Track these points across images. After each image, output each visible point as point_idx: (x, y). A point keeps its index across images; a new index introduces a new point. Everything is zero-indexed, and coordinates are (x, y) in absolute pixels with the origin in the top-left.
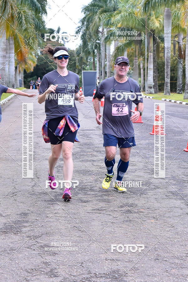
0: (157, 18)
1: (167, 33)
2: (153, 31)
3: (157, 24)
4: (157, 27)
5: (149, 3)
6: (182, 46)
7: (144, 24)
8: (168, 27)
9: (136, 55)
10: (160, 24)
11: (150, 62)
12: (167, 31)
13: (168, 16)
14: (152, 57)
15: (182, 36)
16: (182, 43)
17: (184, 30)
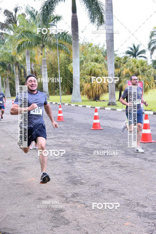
0: (20, 55)
1: (28, 64)
2: (17, 62)
3: (20, 59)
4: (20, 60)
5: (20, 47)
6: (34, 71)
7: (12, 59)
8: (28, 60)
9: (7, 76)
10: (22, 58)
11: (17, 80)
12: (28, 62)
13: (28, 54)
14: (18, 77)
15: (33, 65)
16: (33, 68)
17: (35, 61)
